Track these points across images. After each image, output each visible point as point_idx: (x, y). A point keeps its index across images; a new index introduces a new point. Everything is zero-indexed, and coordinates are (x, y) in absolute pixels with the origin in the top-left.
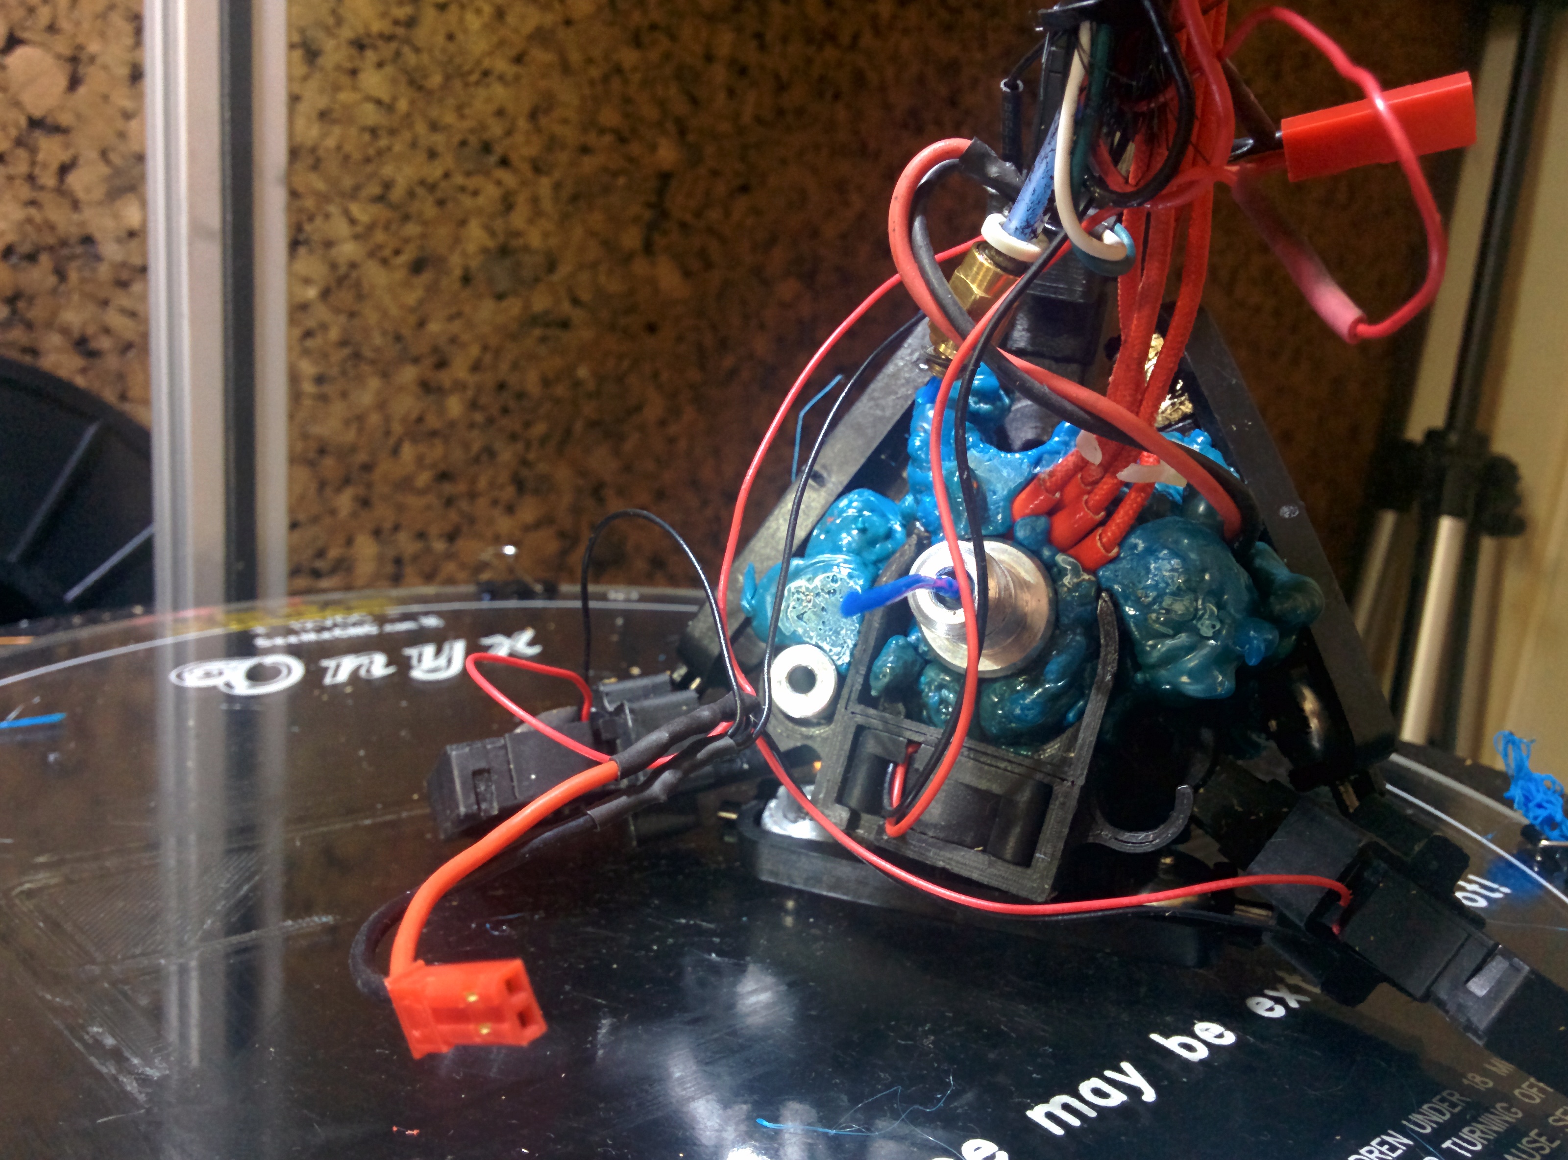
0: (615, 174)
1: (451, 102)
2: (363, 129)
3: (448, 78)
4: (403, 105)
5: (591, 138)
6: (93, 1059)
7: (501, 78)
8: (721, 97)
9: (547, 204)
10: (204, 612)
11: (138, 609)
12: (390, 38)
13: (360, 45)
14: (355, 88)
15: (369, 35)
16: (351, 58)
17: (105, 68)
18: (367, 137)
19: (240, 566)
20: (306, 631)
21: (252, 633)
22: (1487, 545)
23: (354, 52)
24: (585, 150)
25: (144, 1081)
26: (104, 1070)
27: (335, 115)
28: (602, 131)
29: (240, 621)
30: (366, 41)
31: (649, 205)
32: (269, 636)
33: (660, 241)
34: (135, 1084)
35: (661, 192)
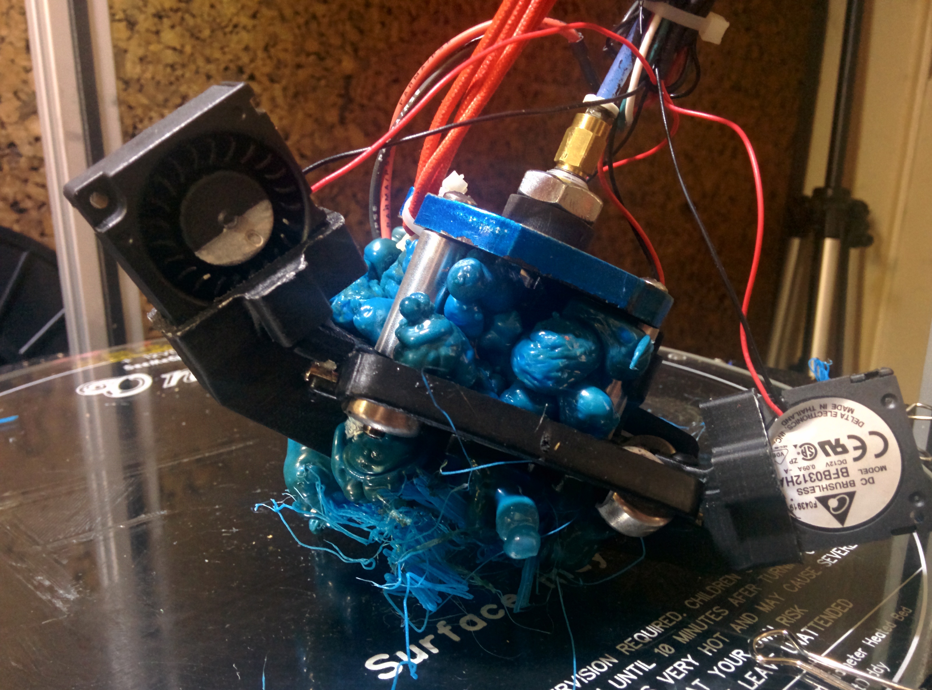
0: (319, 79)
1: (216, 45)
2: (167, 65)
3: (213, 31)
4: (188, 49)
5: (302, 59)
6: (38, 593)
7: (245, 28)
8: (378, 28)
9: (280, 100)
10: (96, 353)
11: (60, 355)
12: (177, 10)
13: (159, 16)
14: (159, 42)
15: (164, 10)
16: (155, 24)
17: (11, 43)
18: (169, 70)
19: (115, 326)
20: (153, 359)
21: (123, 363)
22: (854, 253)
23: (156, 20)
24: (299, 66)
25: (66, 601)
26: (44, 598)
27: (149, 59)
28: (308, 55)
29: (115, 357)
30: (163, 14)
31: (340, 96)
32: (132, 364)
33: (349, 116)
34: (61, 603)
35: (347, 87)
